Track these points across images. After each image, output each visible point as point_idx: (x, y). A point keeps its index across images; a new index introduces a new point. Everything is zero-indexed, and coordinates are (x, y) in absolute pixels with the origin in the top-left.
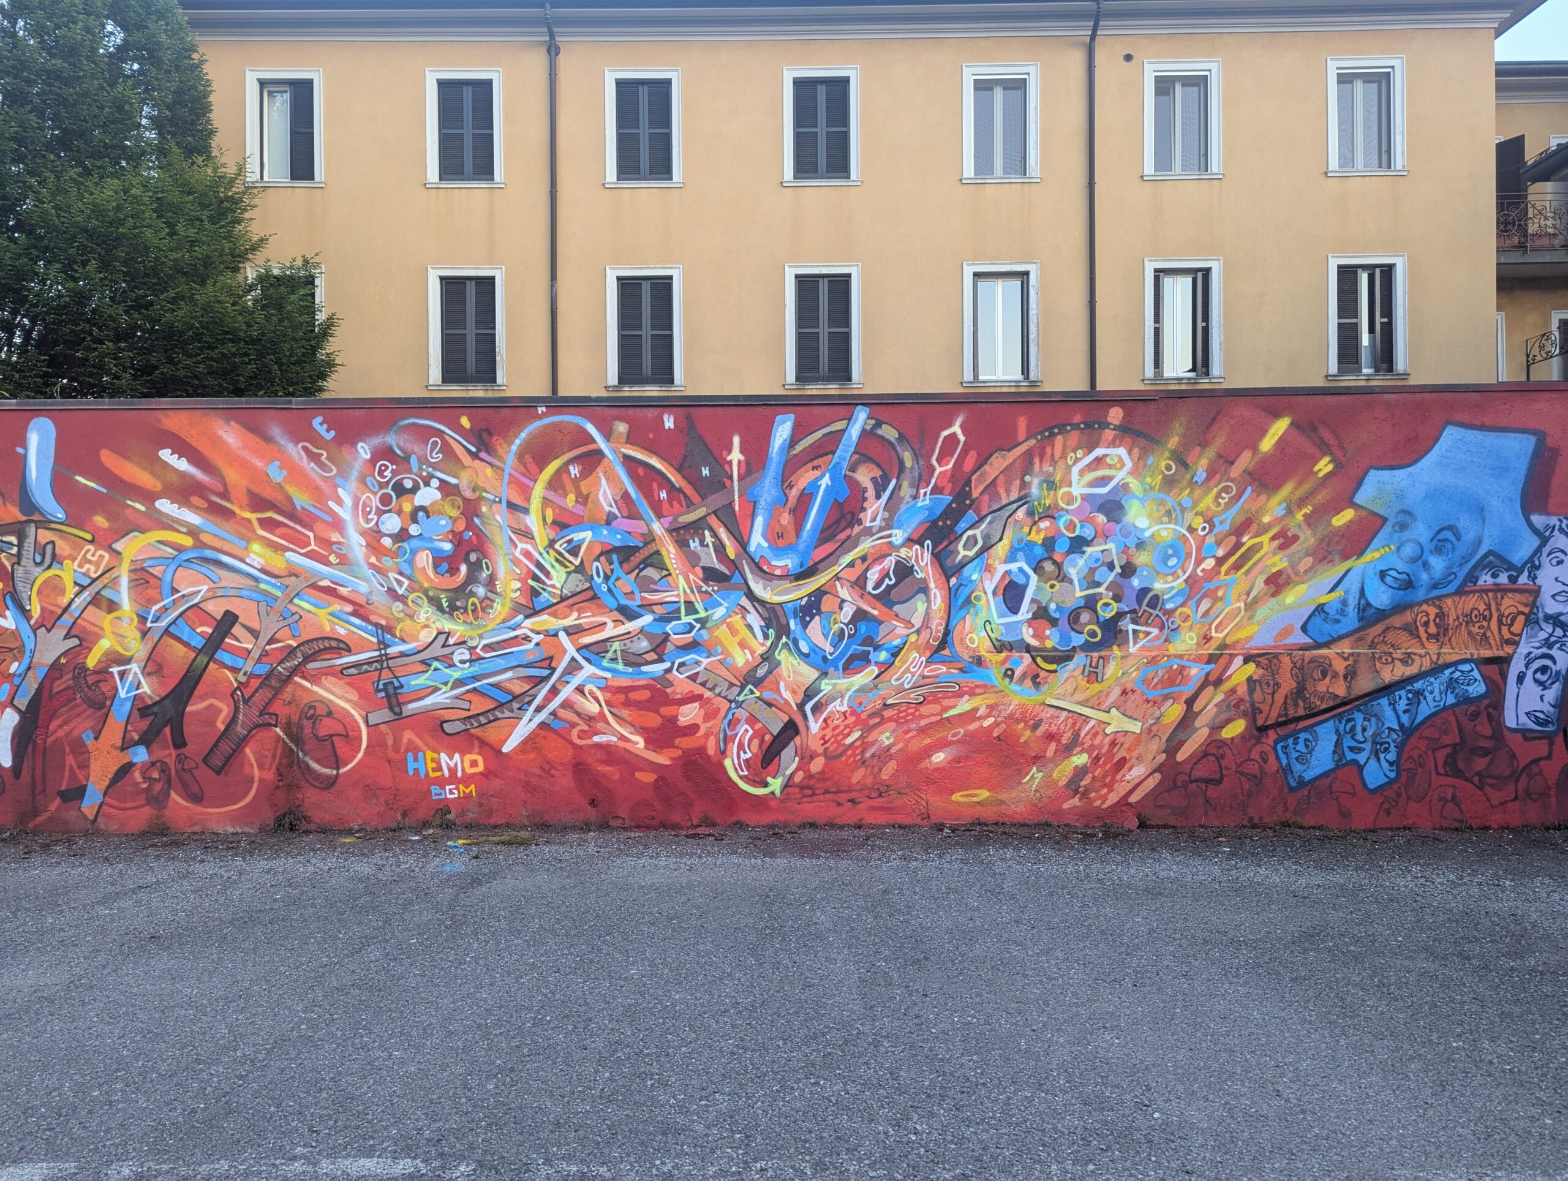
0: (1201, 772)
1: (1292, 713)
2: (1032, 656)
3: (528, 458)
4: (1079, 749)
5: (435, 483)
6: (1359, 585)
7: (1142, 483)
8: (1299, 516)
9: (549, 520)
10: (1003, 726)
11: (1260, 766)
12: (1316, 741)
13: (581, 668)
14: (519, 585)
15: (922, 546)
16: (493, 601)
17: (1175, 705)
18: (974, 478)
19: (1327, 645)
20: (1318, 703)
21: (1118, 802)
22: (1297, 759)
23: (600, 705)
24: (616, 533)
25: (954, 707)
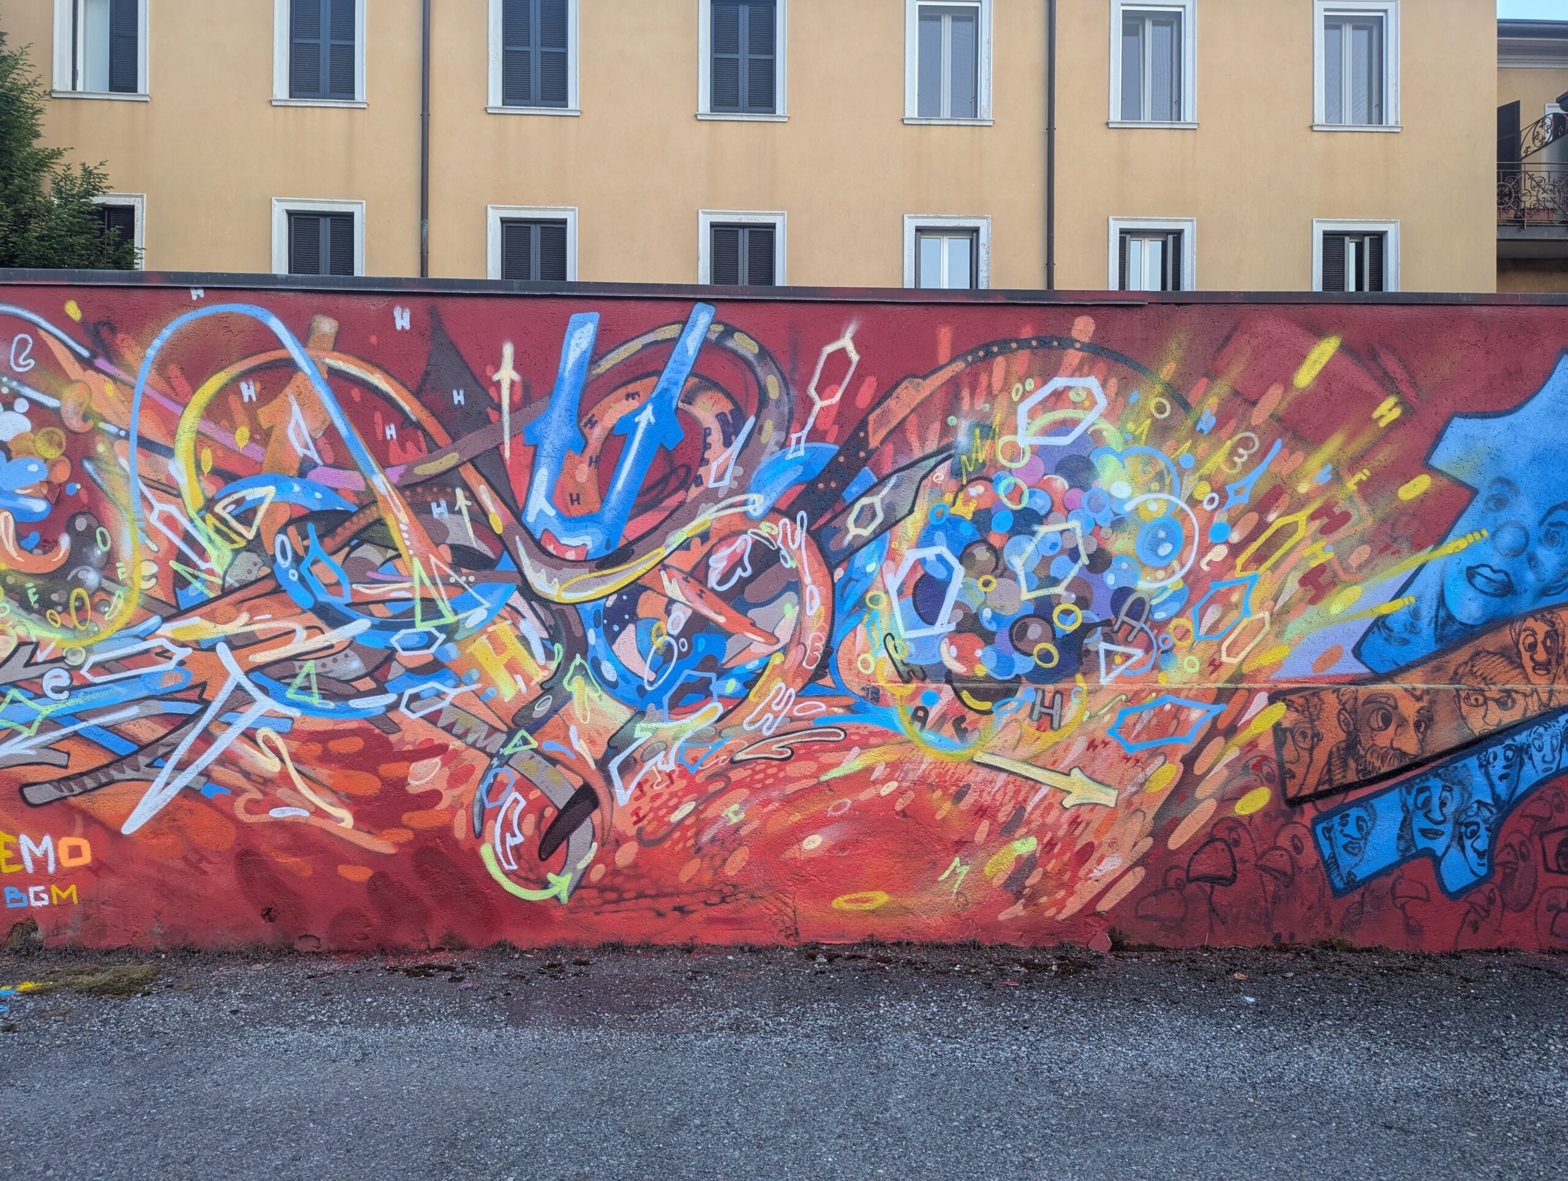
0: (1205, 865)
1: (1338, 778)
2: (954, 689)
3: (174, 370)
4: (1023, 830)
5: (22, 405)
6: (1438, 588)
7: (1122, 430)
8: (1351, 485)
9: (207, 468)
10: (911, 795)
11: (1291, 858)
12: (1374, 820)
13: (251, 701)
14: (154, 569)
15: (794, 520)
16: (111, 594)
17: (1167, 765)
18: (872, 418)
19: (1389, 677)
20: (1378, 764)
21: (1081, 911)
22: (1345, 847)
23: (282, 760)
24: (314, 490)
25: (838, 764)
